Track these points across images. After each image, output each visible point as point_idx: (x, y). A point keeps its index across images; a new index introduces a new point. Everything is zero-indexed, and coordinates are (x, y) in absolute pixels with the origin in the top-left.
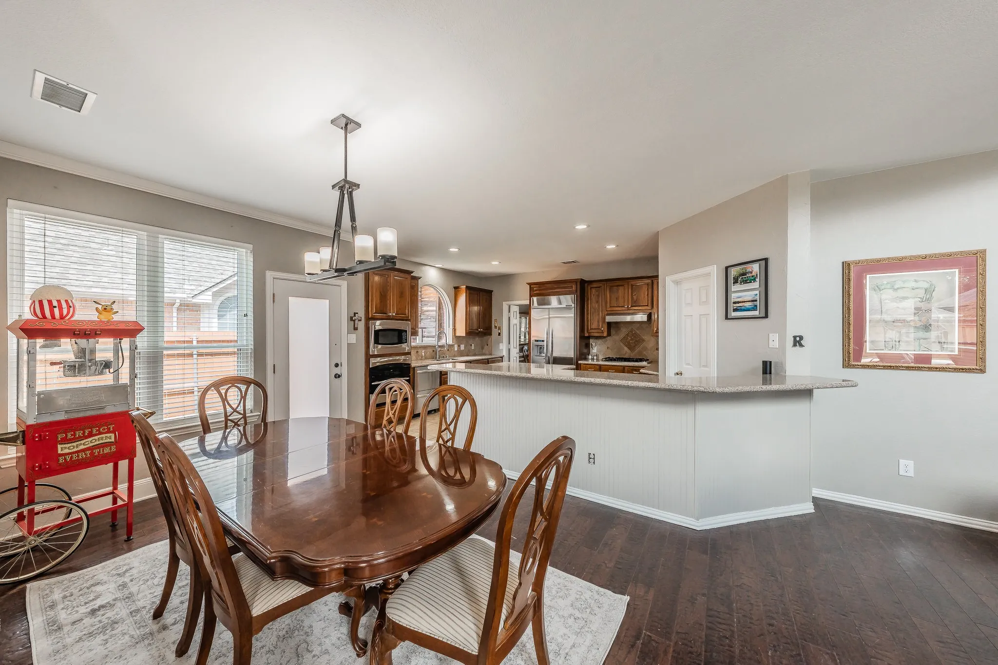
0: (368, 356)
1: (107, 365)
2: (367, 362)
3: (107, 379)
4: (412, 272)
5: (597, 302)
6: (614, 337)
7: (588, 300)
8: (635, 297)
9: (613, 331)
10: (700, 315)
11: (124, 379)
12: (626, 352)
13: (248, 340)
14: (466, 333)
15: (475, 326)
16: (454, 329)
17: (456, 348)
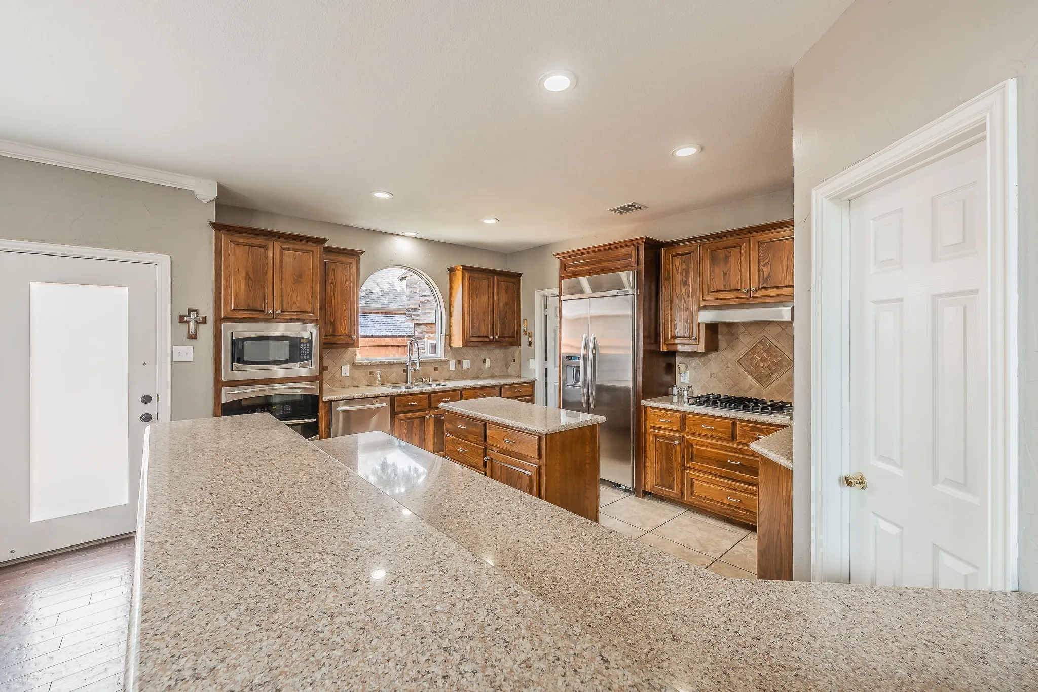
0: (219, 384)
2: (218, 395)
4: (325, 241)
5: (685, 283)
6: (725, 353)
7: (667, 279)
8: (766, 270)
9: (722, 341)
10: (935, 296)
12: (751, 385)
14: (466, 343)
15: (484, 331)
16: (449, 336)
17: (452, 365)
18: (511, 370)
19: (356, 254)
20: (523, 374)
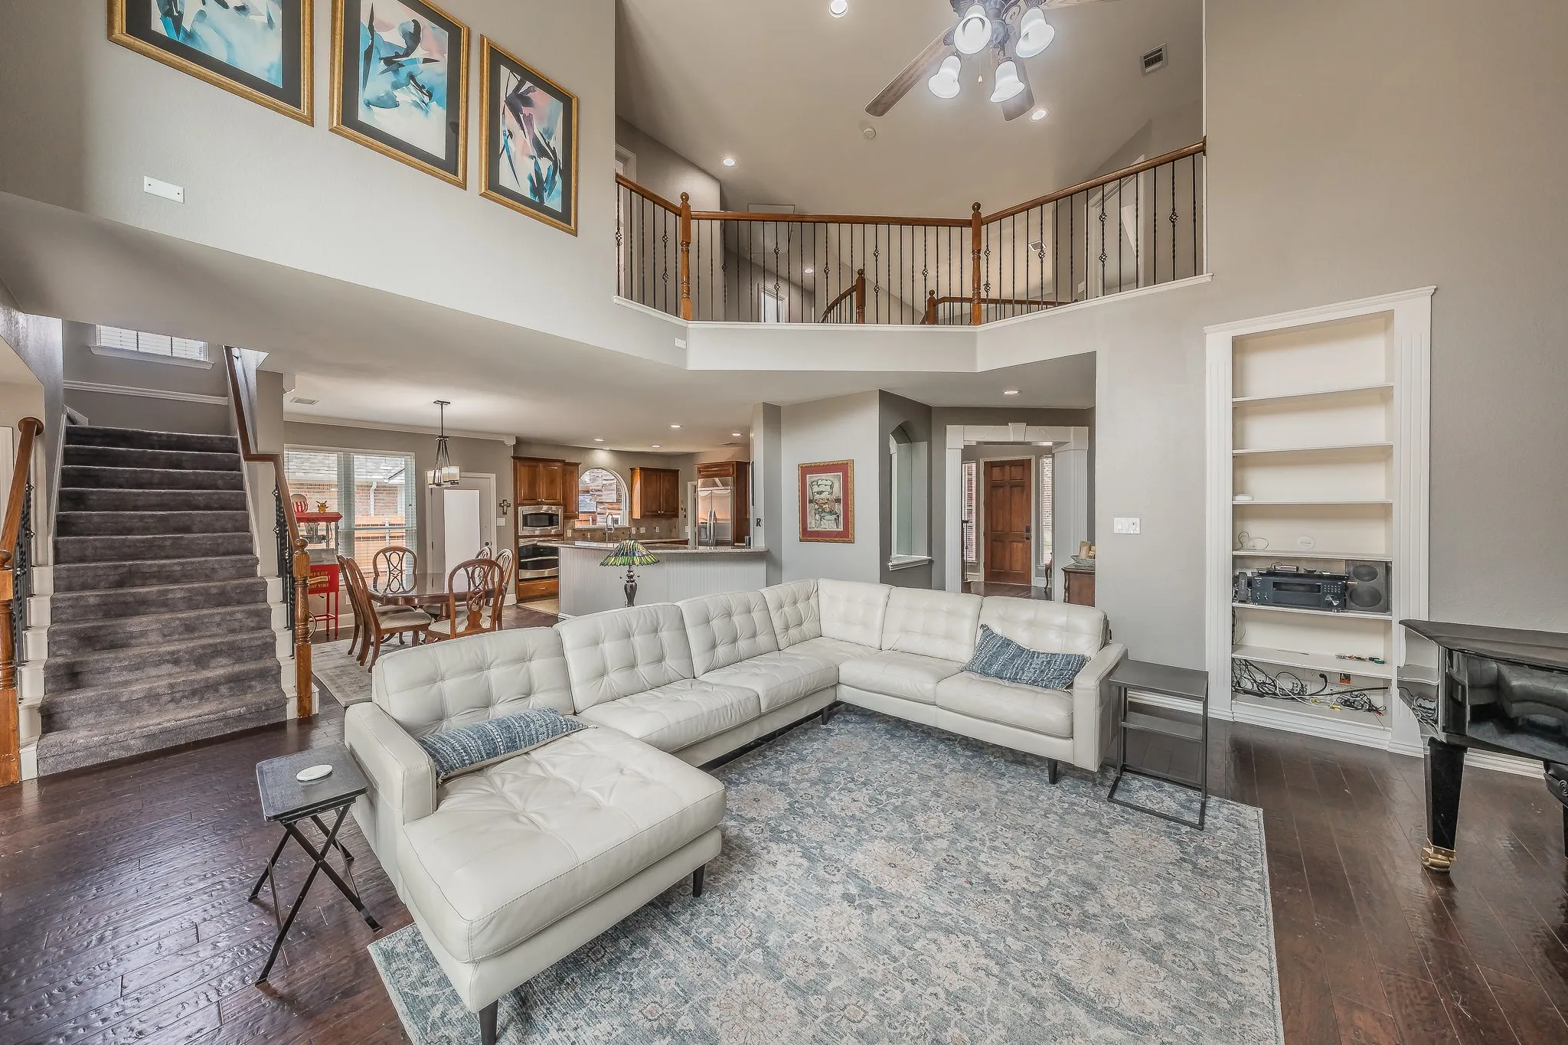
0: (517, 537)
1: (324, 538)
2: (517, 543)
3: (323, 546)
11: (332, 545)
13: (413, 523)
14: (642, 516)
15: (654, 508)
16: (631, 512)
17: (634, 530)
18: (673, 535)
19: (577, 465)
20: (680, 536)
